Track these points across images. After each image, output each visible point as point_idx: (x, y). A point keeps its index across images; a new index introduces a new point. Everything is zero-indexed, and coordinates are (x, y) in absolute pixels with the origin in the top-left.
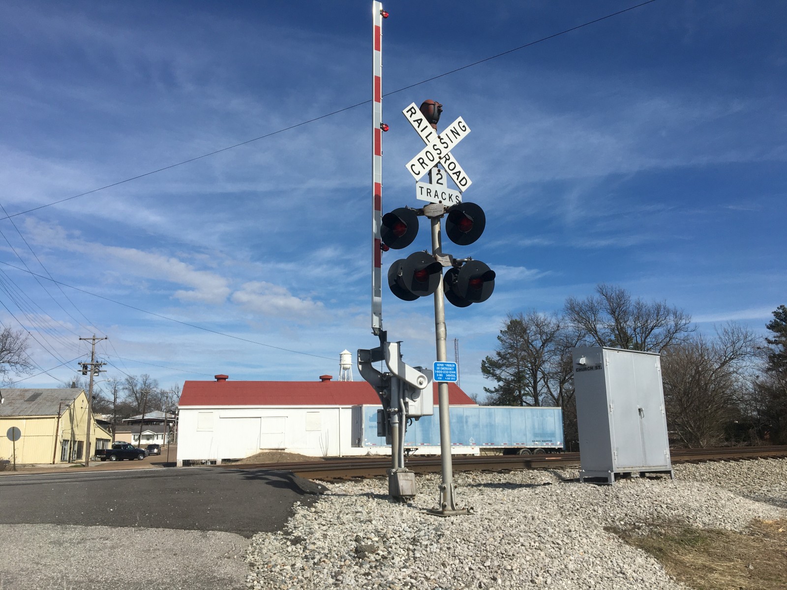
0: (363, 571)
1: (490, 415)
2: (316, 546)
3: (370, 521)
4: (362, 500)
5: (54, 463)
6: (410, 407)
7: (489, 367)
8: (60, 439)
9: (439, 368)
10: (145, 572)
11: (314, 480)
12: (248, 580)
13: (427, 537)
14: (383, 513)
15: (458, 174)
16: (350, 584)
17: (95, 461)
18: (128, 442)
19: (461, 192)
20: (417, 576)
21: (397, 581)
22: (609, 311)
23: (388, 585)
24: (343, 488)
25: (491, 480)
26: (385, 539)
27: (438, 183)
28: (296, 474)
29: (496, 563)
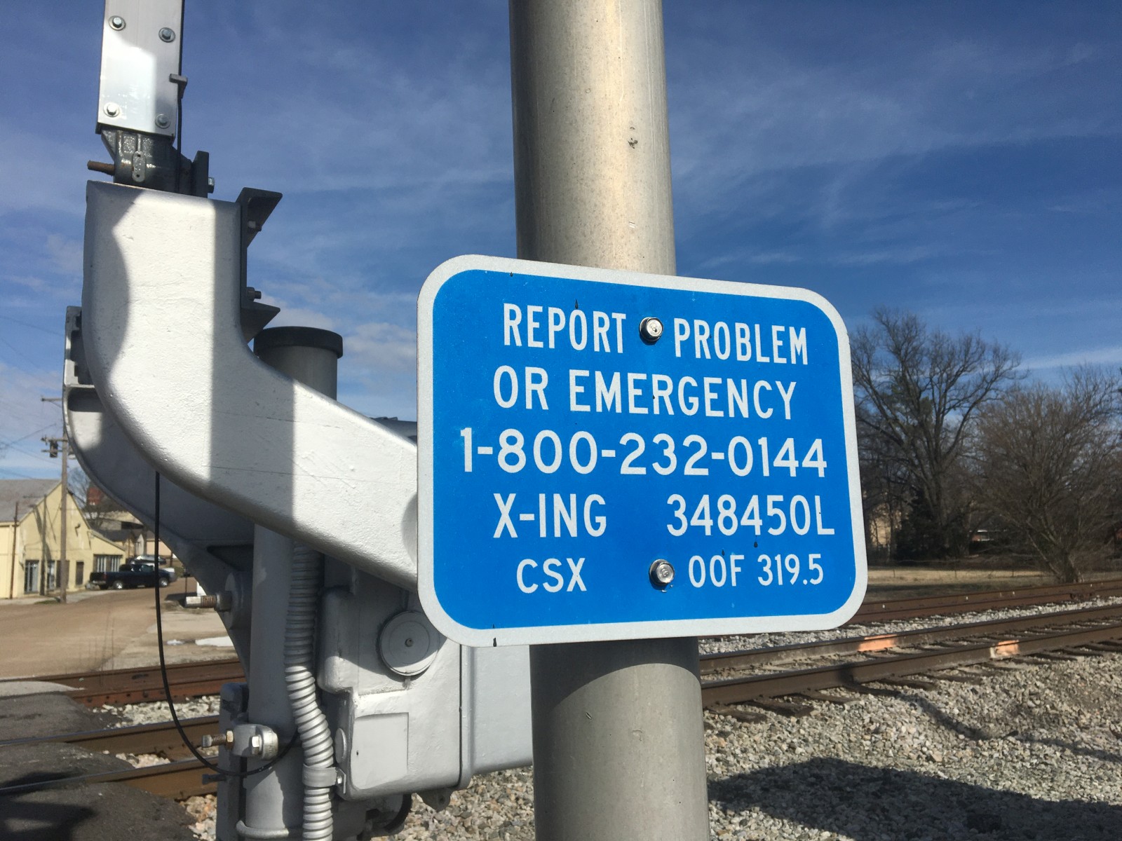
5: (11, 597)
9: (536, 380)
17: (90, 590)
22: (890, 348)
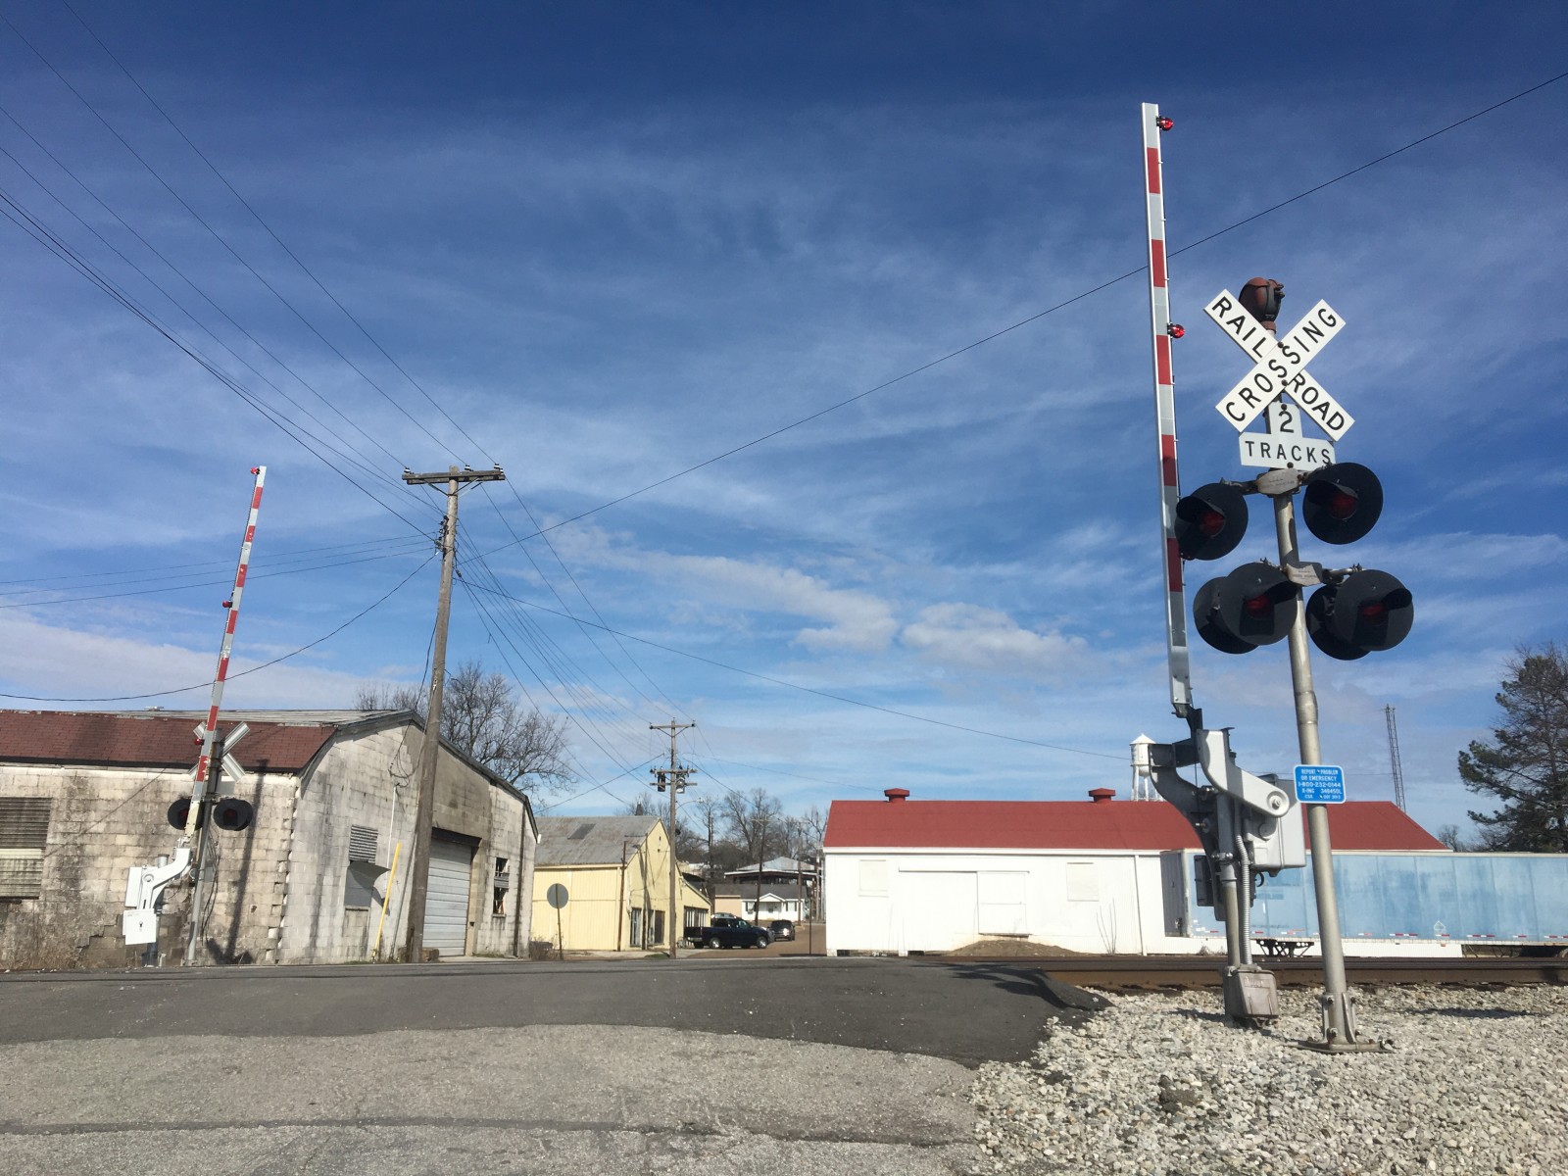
0: (1173, 1131)
1: (1480, 873)
2: (1089, 1089)
3: (1188, 1055)
4: (1174, 1020)
5: (619, 950)
6: (1256, 851)
7: (1478, 766)
8: (627, 906)
9: (1305, 778)
10: (816, 1103)
11: (1084, 987)
12: (977, 1130)
13: (1294, 1085)
14: (1212, 1043)
15: (1324, 408)
16: (1149, 1148)
17: (686, 947)
18: (736, 915)
19: (1332, 442)
20: (1274, 1148)
21: (1235, 1152)
23: (1218, 1156)
24: (1142, 1004)
25: (1459, 1003)
26: (1215, 1085)
27: (1282, 430)
28: (1049, 974)
29: (1427, 1135)
